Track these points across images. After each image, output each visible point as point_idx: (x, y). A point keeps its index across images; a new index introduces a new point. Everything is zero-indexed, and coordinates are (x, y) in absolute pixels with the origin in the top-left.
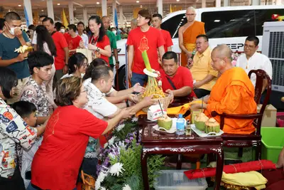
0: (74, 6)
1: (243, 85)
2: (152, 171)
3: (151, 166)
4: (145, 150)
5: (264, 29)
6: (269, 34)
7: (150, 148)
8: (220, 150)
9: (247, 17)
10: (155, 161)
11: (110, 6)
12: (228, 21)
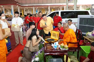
0: (26, 8)
2: (47, 60)
3: (47, 59)
5: (78, 17)
6: (79, 18)
8: (67, 54)
9: (73, 13)
10: (48, 57)
11: (35, 9)
12: (68, 14)
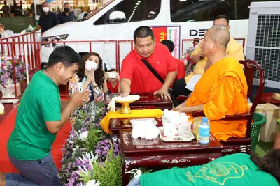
1: (235, 75)
4: (128, 163)
7: (134, 160)
